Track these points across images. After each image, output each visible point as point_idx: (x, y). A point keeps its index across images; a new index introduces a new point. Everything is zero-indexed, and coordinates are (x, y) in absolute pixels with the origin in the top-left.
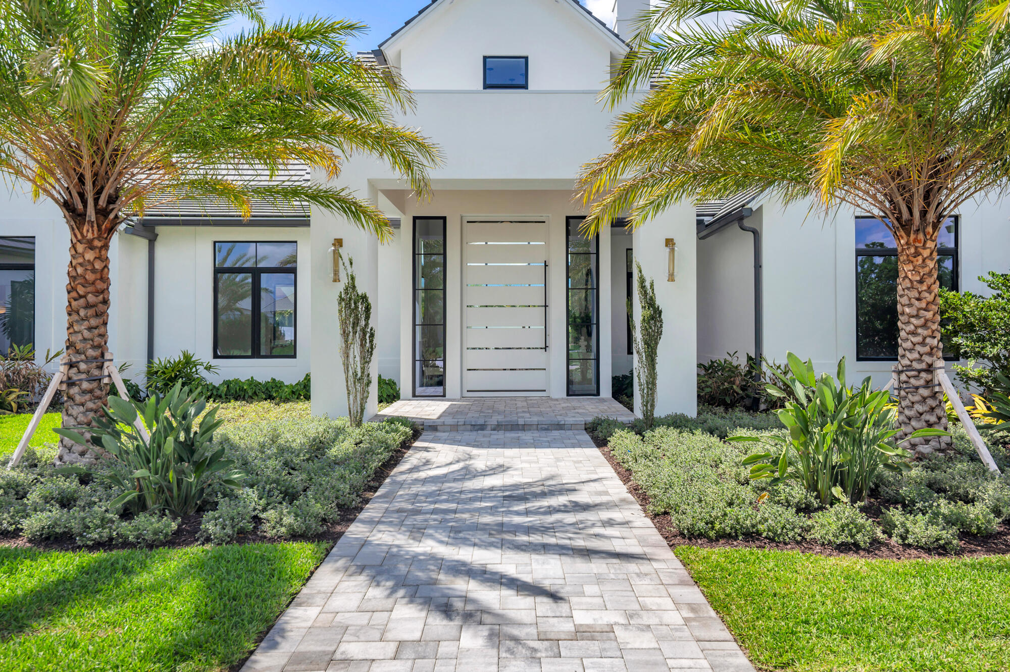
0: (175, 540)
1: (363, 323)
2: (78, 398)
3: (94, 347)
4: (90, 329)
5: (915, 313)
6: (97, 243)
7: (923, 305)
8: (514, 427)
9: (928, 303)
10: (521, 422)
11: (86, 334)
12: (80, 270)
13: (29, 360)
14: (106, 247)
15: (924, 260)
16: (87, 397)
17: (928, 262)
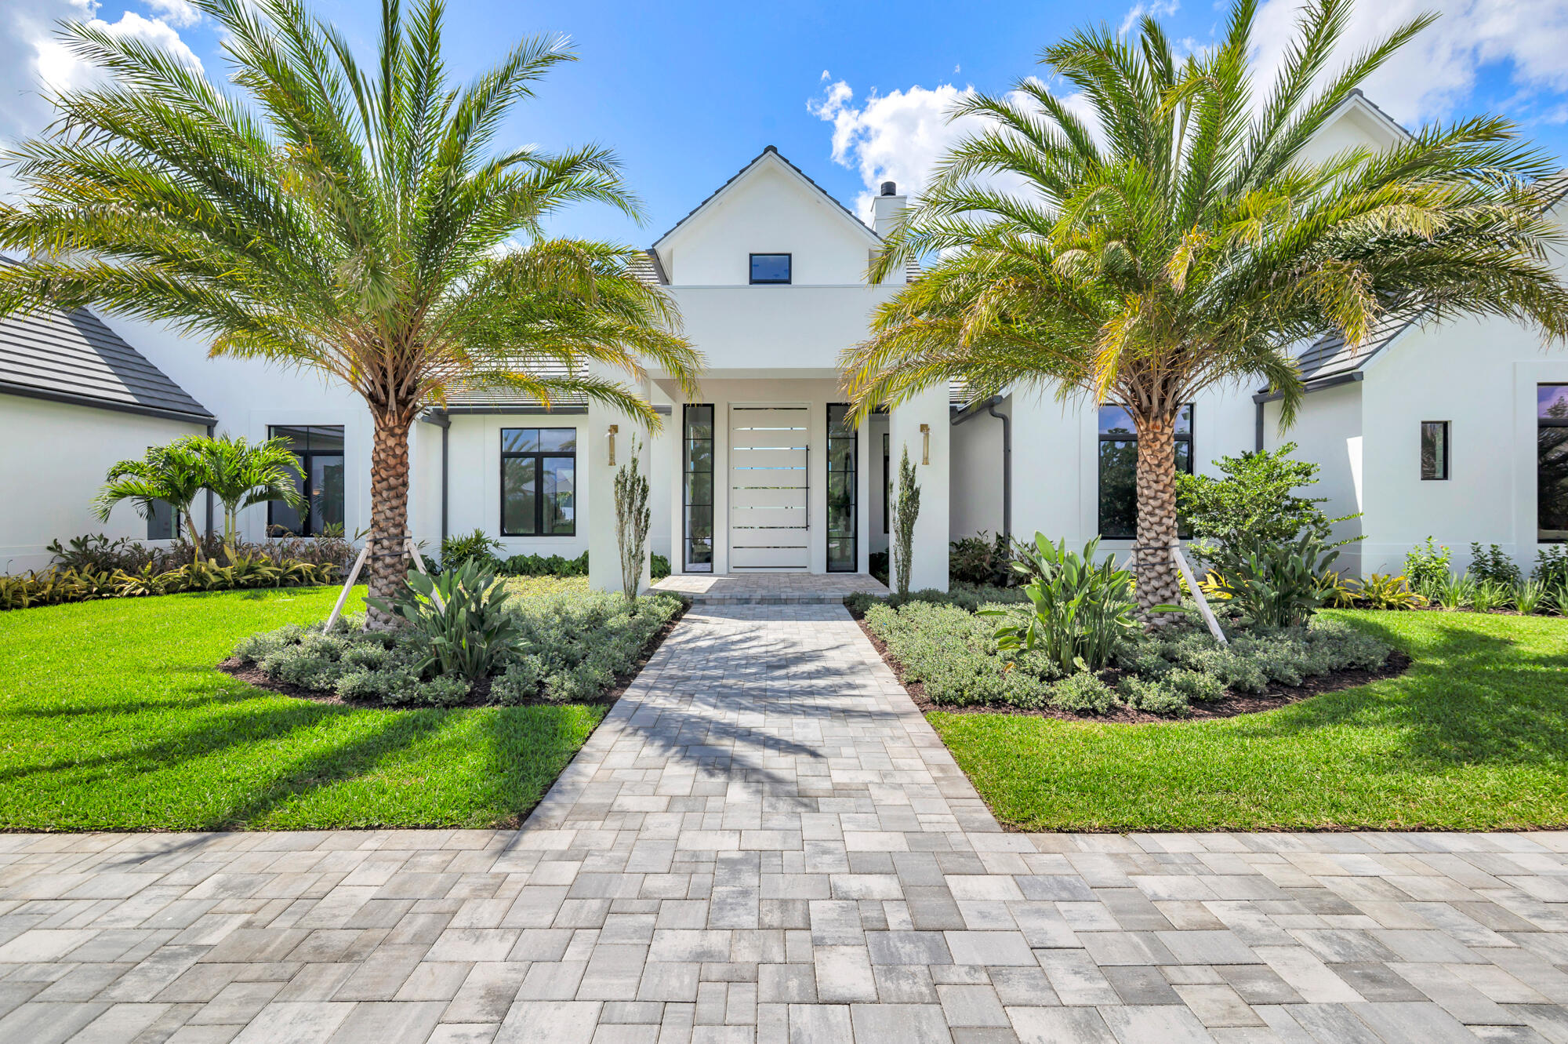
0: (470, 701)
1: (639, 503)
2: (382, 571)
3: (396, 526)
4: (391, 509)
5: (1153, 495)
6: (398, 431)
7: (1161, 487)
8: (777, 601)
9: (1165, 486)
10: (783, 596)
11: (389, 514)
12: (383, 455)
13: (340, 536)
14: (405, 434)
15: (1162, 445)
16: (390, 570)
17: (1165, 447)
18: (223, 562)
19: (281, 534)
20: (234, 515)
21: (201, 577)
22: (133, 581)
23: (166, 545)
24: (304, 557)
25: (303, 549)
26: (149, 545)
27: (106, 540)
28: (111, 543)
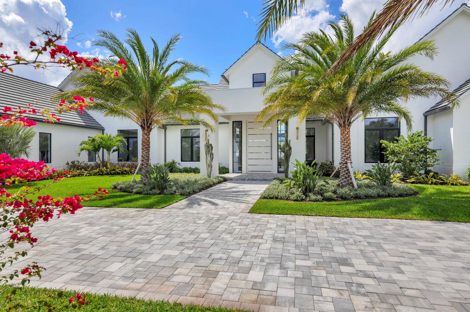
1: (211, 151)
2: (144, 168)
3: (147, 157)
4: (146, 153)
5: (343, 148)
6: (147, 134)
7: (345, 146)
9: (346, 146)
11: (145, 154)
12: (144, 140)
13: (136, 161)
14: (149, 135)
15: (345, 134)
16: (146, 168)
17: (347, 135)
18: (107, 168)
19: (121, 161)
20: (110, 155)
21: (102, 171)
22: (87, 172)
23: (93, 163)
24: (127, 167)
25: (127, 165)
26: (89, 163)
27: (79, 162)
28: (80, 162)
